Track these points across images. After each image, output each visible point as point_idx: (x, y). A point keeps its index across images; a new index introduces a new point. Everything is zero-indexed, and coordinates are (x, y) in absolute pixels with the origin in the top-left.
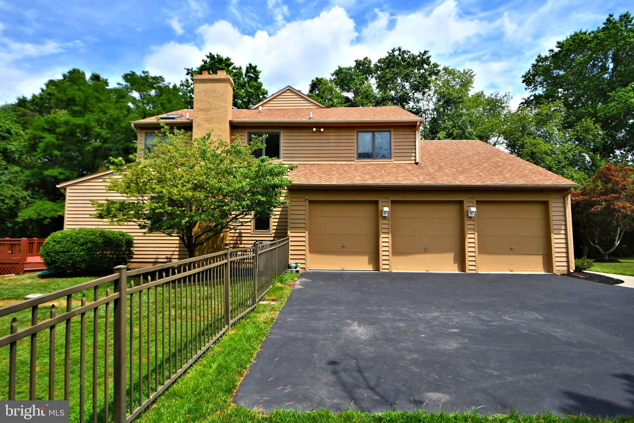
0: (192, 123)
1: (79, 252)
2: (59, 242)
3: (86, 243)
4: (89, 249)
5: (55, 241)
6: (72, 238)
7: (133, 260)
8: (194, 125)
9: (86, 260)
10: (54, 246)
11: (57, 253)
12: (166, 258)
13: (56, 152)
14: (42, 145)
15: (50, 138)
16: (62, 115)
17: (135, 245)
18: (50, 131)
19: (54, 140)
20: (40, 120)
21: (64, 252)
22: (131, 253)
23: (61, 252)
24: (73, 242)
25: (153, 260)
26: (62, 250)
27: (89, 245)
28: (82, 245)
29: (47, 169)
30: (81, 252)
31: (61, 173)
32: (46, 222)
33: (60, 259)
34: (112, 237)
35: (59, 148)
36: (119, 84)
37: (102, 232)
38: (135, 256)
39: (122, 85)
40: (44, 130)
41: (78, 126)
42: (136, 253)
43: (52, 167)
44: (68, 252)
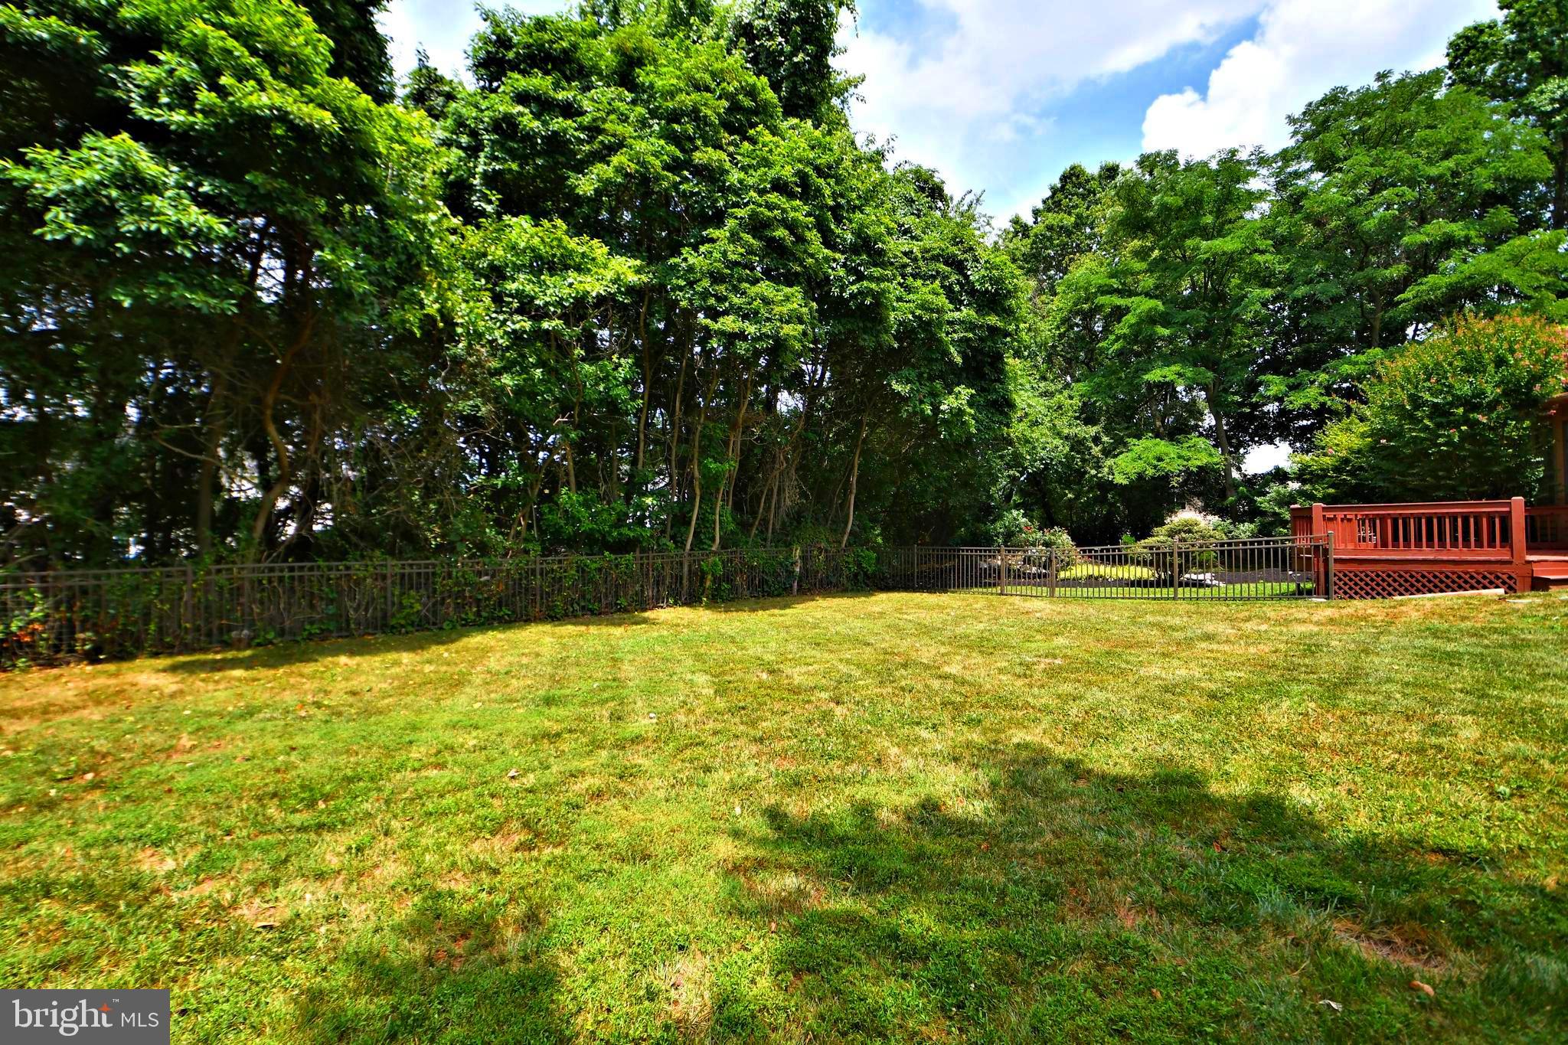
13: (1163, 331)
29: (1139, 373)
31: (1180, 375)
32: (1174, 484)
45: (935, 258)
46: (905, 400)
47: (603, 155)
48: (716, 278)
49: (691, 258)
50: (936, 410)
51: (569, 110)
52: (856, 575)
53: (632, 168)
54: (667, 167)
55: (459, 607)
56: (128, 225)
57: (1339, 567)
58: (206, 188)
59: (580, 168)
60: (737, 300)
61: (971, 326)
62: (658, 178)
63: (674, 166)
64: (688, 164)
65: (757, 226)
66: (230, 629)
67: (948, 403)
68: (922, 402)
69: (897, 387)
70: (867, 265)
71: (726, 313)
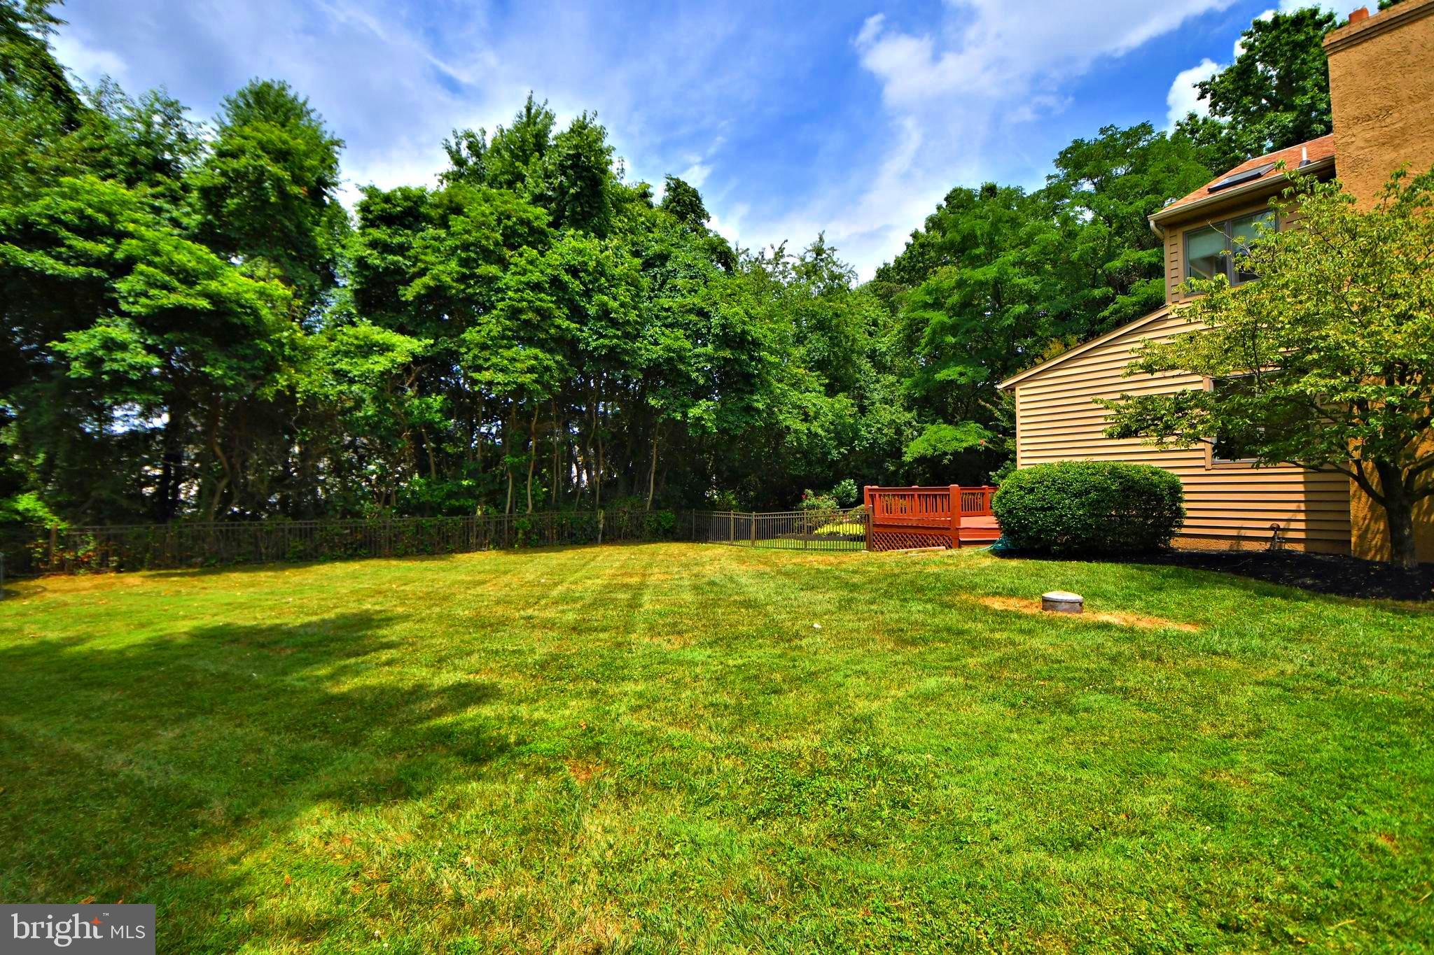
0: (1333, 166)
1: (1072, 509)
2: (1031, 490)
3: (1087, 492)
4: (1095, 504)
5: (1021, 488)
6: (1054, 481)
7: (1184, 531)
8: (1338, 168)
9: (1091, 525)
10: (1022, 497)
11: (1029, 510)
12: (1271, 529)
13: (950, 339)
14: (928, 330)
15: (937, 317)
16: (946, 275)
17: (1186, 497)
18: (937, 305)
19: (946, 319)
20: (915, 293)
21: (1043, 509)
22: (1179, 513)
23: (1037, 509)
24: (1059, 490)
25: (1234, 533)
26: (1039, 505)
27: (1093, 495)
28: (1078, 495)
29: (936, 372)
30: (1079, 509)
31: (961, 374)
32: (946, 461)
33: (1036, 522)
34: (1137, 477)
35: (953, 329)
36: (1049, 177)
37: (1114, 468)
38: (1186, 522)
39: (1057, 176)
40: (926, 306)
41: (982, 284)
42: (1189, 514)
43: (945, 366)
44: (1050, 509)
45: (690, 311)
46: (659, 412)
47: (422, 273)
48: (484, 347)
49: (470, 335)
50: (685, 415)
51: (402, 249)
52: (657, 530)
53: (432, 283)
54: (457, 281)
55: (331, 548)
56: (107, 366)
57: (876, 529)
58: (149, 342)
59: (407, 282)
60: (494, 360)
61: (710, 359)
62: (450, 287)
63: (462, 278)
64: (473, 276)
65: (514, 313)
66: (192, 557)
67: (694, 412)
68: (675, 411)
69: (652, 402)
70: (605, 328)
71: (487, 369)
